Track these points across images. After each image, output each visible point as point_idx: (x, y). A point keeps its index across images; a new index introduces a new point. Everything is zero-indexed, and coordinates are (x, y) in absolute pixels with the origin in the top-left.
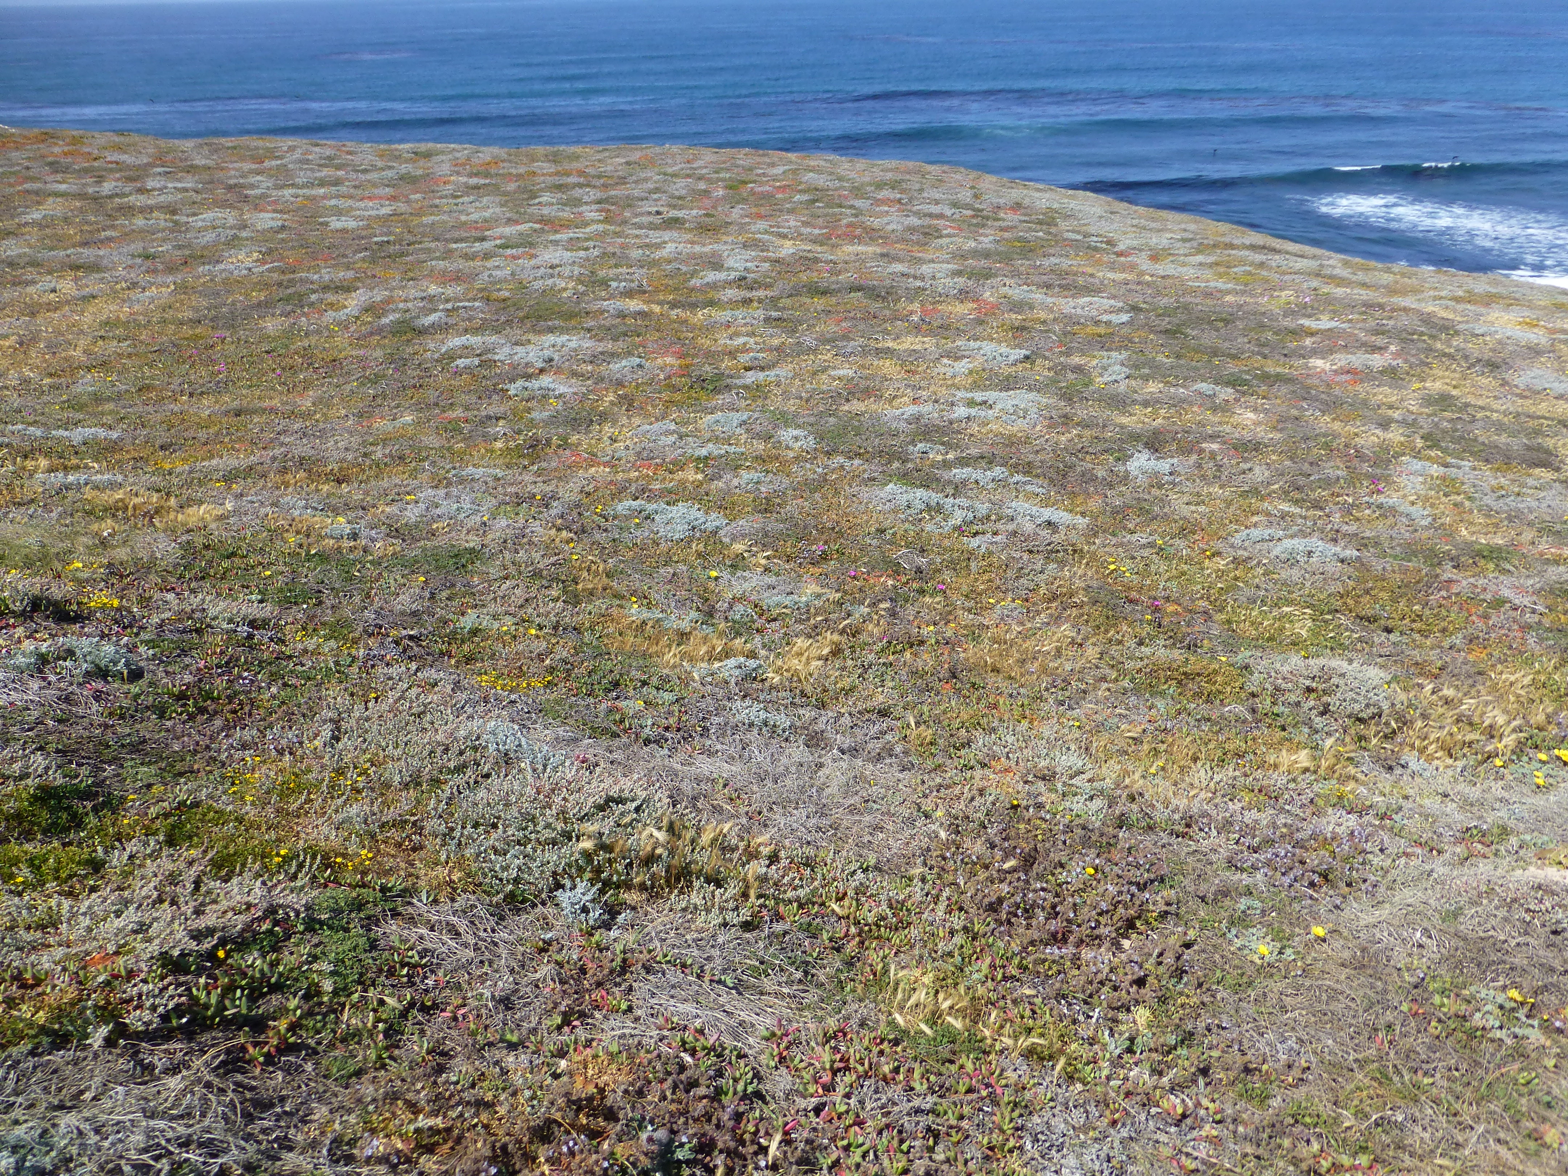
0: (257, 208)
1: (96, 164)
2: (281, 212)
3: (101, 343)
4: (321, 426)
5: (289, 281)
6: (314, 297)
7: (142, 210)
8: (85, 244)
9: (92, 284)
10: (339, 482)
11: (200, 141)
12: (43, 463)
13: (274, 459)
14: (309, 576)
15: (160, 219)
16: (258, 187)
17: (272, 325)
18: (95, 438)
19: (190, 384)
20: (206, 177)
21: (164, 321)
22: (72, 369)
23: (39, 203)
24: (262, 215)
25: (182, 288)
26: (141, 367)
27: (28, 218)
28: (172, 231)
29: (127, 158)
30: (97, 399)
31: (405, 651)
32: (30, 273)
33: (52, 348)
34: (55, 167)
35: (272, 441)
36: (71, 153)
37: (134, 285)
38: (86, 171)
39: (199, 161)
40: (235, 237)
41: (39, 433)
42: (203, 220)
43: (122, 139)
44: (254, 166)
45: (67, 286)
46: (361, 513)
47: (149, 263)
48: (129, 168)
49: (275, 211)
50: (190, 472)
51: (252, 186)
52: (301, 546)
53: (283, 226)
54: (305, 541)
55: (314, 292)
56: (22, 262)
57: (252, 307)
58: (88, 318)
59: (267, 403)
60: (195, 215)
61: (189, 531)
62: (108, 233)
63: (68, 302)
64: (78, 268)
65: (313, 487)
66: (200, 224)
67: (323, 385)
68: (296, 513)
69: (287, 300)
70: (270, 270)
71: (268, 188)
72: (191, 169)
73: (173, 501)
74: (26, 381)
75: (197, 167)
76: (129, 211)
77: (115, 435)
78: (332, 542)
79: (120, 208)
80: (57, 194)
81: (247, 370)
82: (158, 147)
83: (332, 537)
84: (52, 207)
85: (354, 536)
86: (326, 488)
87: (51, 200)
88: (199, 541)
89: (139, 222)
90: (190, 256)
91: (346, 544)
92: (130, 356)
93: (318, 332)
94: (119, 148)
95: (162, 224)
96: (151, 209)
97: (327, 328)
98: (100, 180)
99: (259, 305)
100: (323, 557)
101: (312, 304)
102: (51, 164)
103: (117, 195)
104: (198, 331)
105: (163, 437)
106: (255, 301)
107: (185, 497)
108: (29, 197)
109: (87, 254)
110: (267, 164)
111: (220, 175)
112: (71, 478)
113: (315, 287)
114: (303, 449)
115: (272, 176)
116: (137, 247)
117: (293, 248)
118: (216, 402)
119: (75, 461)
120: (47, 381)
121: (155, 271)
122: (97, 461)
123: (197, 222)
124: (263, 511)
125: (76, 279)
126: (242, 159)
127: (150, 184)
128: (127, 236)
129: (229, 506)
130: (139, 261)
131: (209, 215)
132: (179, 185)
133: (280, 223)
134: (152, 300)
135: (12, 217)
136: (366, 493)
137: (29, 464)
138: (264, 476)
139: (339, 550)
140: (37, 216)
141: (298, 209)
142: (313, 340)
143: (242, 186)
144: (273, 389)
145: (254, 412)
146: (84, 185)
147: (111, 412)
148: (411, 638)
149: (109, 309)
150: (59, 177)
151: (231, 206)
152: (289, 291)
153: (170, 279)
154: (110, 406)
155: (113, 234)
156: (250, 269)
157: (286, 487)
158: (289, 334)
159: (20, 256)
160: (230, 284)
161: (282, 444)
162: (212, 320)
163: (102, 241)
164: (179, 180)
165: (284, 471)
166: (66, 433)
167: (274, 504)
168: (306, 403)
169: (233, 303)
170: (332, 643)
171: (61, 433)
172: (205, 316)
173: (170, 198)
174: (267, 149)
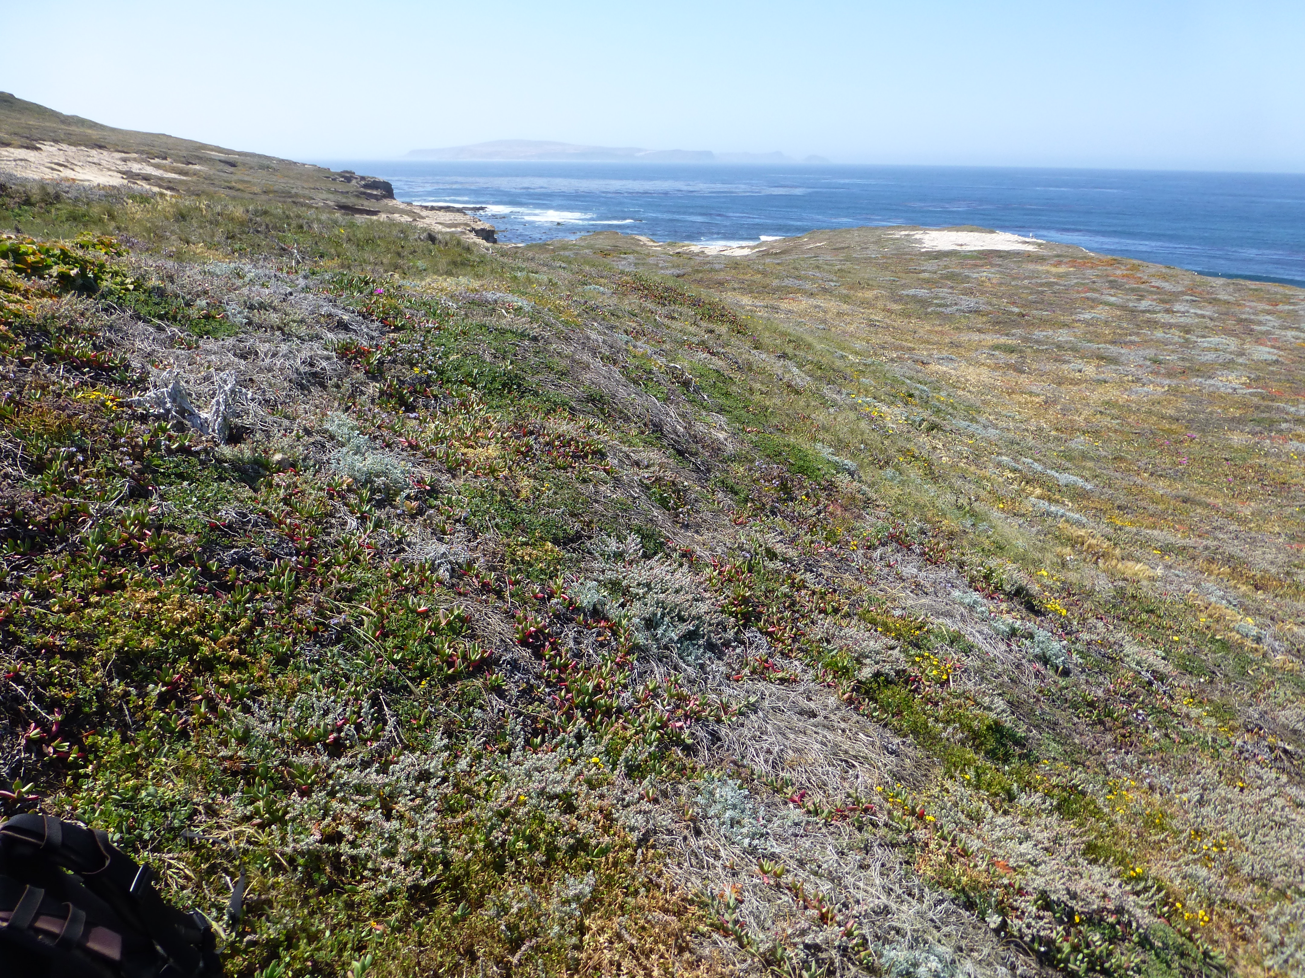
0: (1258, 341)
1: (1143, 286)
2: (1279, 348)
3: (1098, 416)
4: (1253, 534)
5: (1267, 407)
6: (1284, 426)
7: (1164, 325)
8: (1113, 343)
9: (1109, 372)
10: (1257, 588)
11: (1229, 281)
12: (1038, 491)
13: (1206, 548)
14: (1209, 656)
15: (1176, 336)
16: (1265, 324)
17: (1237, 439)
18: (1075, 483)
19: (1155, 465)
20: (1223, 309)
21: (1150, 412)
22: (1073, 429)
23: (1092, 308)
24: (1260, 348)
25: (1174, 391)
26: (1121, 442)
27: (1082, 317)
28: (1181, 346)
29: (1167, 286)
30: (1084, 456)
31: (1276, 759)
32: (1068, 356)
33: (1065, 411)
34: (1113, 284)
35: (1207, 532)
36: (1127, 276)
37: (1138, 380)
38: (1133, 290)
39: (1223, 296)
40: (1232, 361)
41: (1039, 469)
42: (1209, 342)
43: (1168, 270)
44: (1268, 307)
45: (1090, 370)
46: (1269, 622)
47: (1155, 366)
48: (1165, 293)
49: (1273, 347)
50: (1136, 534)
51: (1260, 323)
52: (1208, 628)
53: (1277, 361)
54: (1214, 626)
55: (1286, 421)
56: (1066, 347)
57: (1225, 420)
58: (1096, 396)
59: (1211, 500)
60: (1203, 337)
61: (1125, 579)
62: (1133, 338)
63: (1086, 381)
64: (1102, 358)
65: (1233, 583)
66: (1206, 345)
67: (1266, 501)
68: (1213, 599)
69: (1259, 422)
70: (1251, 394)
71: (1274, 327)
72: (1214, 301)
73: (1118, 551)
74: (1041, 429)
75: (1219, 300)
76: (1153, 324)
77: (1089, 487)
78: (1238, 636)
79: (1148, 321)
80: (1106, 303)
81: (1203, 469)
82: (1193, 281)
83: (1238, 632)
84: (1101, 312)
85: (1258, 640)
86: (1244, 588)
87: (1101, 306)
88: (1130, 591)
89: (1159, 334)
90: (1189, 368)
91: (1249, 643)
92: (1116, 431)
93: (1278, 456)
94: (1164, 278)
95: (1176, 339)
96: (1171, 326)
97: (1287, 454)
98: (1141, 298)
99: (1233, 419)
100: (1225, 645)
101: (1280, 431)
102: (1111, 282)
103: (1149, 311)
104: (1174, 427)
105: (1122, 500)
106: (1230, 415)
107: (1127, 552)
108: (1087, 302)
109: (1113, 350)
110: (1280, 307)
111: (1237, 309)
112: (1053, 509)
113: (1289, 417)
114: (1234, 549)
115: (1280, 318)
116: (1150, 352)
117: (1279, 380)
118: (1170, 486)
119: (1057, 496)
120: (1053, 433)
121: (1157, 373)
122: (1071, 501)
123: (1204, 343)
124: (1186, 587)
125: (1098, 366)
126: (1260, 300)
127: (1177, 307)
128: (1146, 342)
129: (1159, 571)
130: (1148, 363)
131: (1215, 340)
132: (1199, 312)
133: (1275, 358)
134: (1148, 393)
135: (1072, 314)
136: (1279, 607)
137: (1029, 489)
138: (1194, 558)
139: (1241, 646)
140: (1088, 316)
141: (1295, 349)
142: (1270, 461)
143: (1251, 321)
144: (1220, 490)
145: (1200, 504)
146: (1128, 300)
147: (1090, 469)
148: (1285, 751)
149: (1113, 393)
150: (1112, 291)
151: (1236, 336)
152: (1264, 415)
153: (1167, 381)
154: (1090, 464)
155: (1137, 339)
156: (1235, 389)
157: (1209, 575)
158: (1250, 450)
159: (1066, 342)
160: (1214, 397)
161: (1215, 538)
162: (1188, 421)
163: (1125, 343)
164: (1200, 308)
165: (1211, 561)
166: (1057, 475)
167: (1197, 585)
168: (1246, 511)
169: (1211, 413)
170: (1213, 720)
171: (1053, 473)
172: (1184, 417)
173: (1189, 320)
174: (1285, 295)
